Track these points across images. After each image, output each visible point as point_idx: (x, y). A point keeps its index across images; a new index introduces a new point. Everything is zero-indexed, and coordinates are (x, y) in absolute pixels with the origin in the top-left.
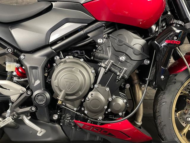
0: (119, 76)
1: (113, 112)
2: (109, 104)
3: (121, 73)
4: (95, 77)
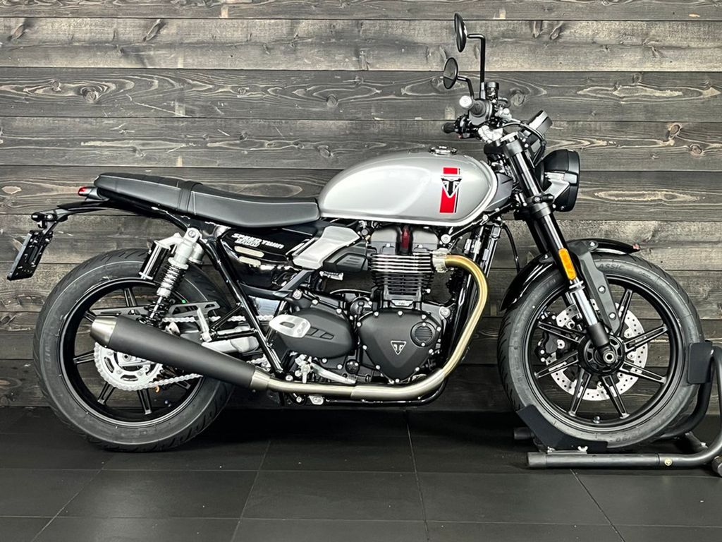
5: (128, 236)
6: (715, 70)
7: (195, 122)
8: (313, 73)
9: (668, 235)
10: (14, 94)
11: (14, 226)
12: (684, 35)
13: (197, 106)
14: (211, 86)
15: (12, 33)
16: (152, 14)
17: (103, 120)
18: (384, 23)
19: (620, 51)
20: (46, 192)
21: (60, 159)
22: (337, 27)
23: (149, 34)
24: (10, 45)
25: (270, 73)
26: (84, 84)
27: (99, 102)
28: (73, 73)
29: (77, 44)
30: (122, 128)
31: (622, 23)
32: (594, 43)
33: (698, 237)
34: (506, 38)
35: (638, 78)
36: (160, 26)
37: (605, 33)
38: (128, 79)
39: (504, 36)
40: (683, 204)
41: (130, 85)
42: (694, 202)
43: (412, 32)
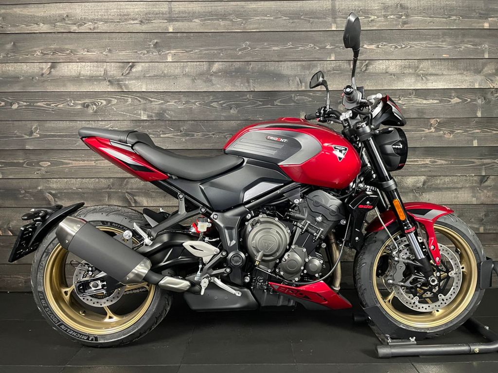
0: (316, 236)
1: (309, 273)
2: (306, 265)
3: (318, 234)
4: (291, 237)
5: (114, 190)
6: (458, 87)
7: (153, 123)
8: (222, 93)
9: (432, 185)
10: (46, 107)
11: (47, 185)
12: (440, 67)
13: (154, 113)
14: (162, 102)
15: (44, 71)
16: (127, 60)
17: (99, 122)
18: (263, 63)
19: (402, 77)
20: (65, 165)
21: (73, 146)
22: (236, 66)
23: (126, 71)
24: (43, 79)
25: (197, 93)
26: (87, 101)
27: (96, 112)
28: (80, 94)
29: (82, 78)
30: (110, 127)
31: (403, 61)
32: (387, 73)
33: (451, 185)
34: (335, 70)
35: (413, 93)
36: (132, 67)
37: (394, 67)
38: (113, 98)
39: (334, 70)
40: (440, 166)
41: (114, 101)
42: (447, 164)
43: (280, 68)
